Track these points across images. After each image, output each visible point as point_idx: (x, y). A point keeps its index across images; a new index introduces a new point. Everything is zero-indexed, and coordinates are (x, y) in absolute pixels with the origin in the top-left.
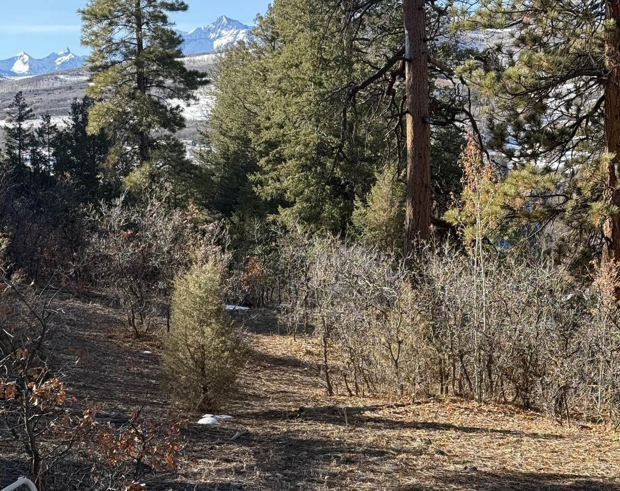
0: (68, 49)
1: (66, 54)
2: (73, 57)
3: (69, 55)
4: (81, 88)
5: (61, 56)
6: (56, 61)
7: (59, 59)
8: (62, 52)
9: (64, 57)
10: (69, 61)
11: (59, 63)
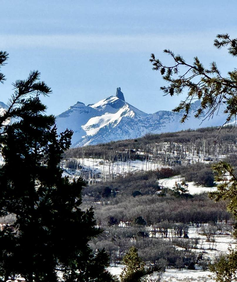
0: (120, 94)
1: (113, 106)
2: (132, 114)
3: (121, 110)
4: (136, 194)
5: (98, 112)
6: (84, 127)
7: (93, 121)
8: (102, 103)
9: (106, 116)
10: (120, 127)
11: (92, 132)
